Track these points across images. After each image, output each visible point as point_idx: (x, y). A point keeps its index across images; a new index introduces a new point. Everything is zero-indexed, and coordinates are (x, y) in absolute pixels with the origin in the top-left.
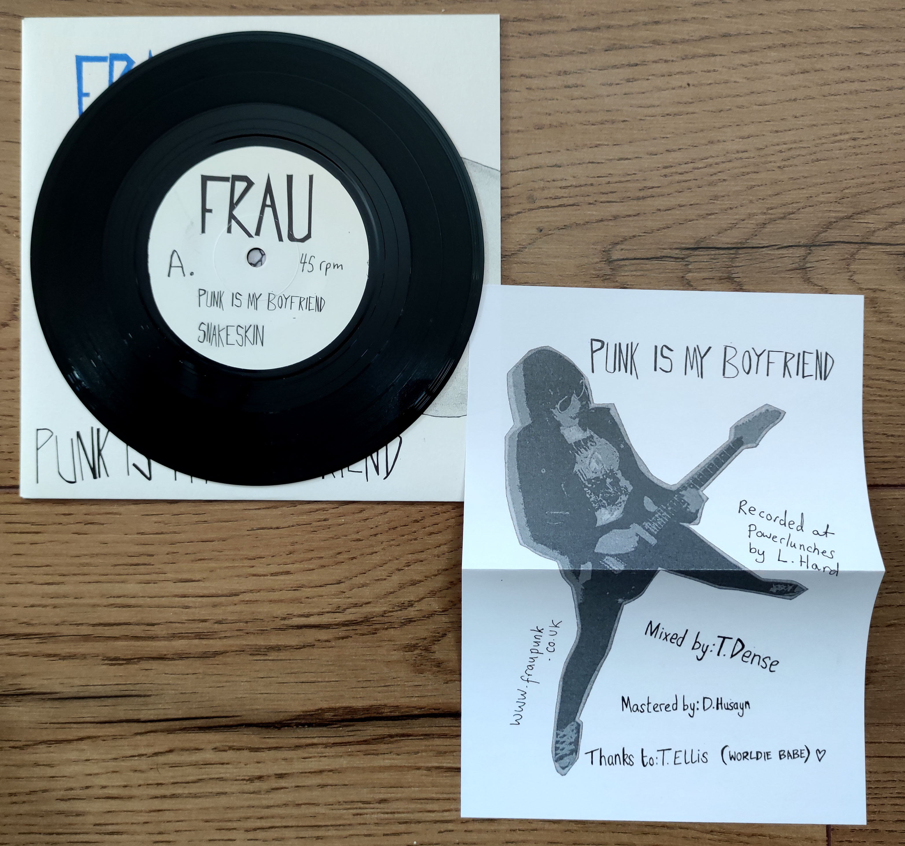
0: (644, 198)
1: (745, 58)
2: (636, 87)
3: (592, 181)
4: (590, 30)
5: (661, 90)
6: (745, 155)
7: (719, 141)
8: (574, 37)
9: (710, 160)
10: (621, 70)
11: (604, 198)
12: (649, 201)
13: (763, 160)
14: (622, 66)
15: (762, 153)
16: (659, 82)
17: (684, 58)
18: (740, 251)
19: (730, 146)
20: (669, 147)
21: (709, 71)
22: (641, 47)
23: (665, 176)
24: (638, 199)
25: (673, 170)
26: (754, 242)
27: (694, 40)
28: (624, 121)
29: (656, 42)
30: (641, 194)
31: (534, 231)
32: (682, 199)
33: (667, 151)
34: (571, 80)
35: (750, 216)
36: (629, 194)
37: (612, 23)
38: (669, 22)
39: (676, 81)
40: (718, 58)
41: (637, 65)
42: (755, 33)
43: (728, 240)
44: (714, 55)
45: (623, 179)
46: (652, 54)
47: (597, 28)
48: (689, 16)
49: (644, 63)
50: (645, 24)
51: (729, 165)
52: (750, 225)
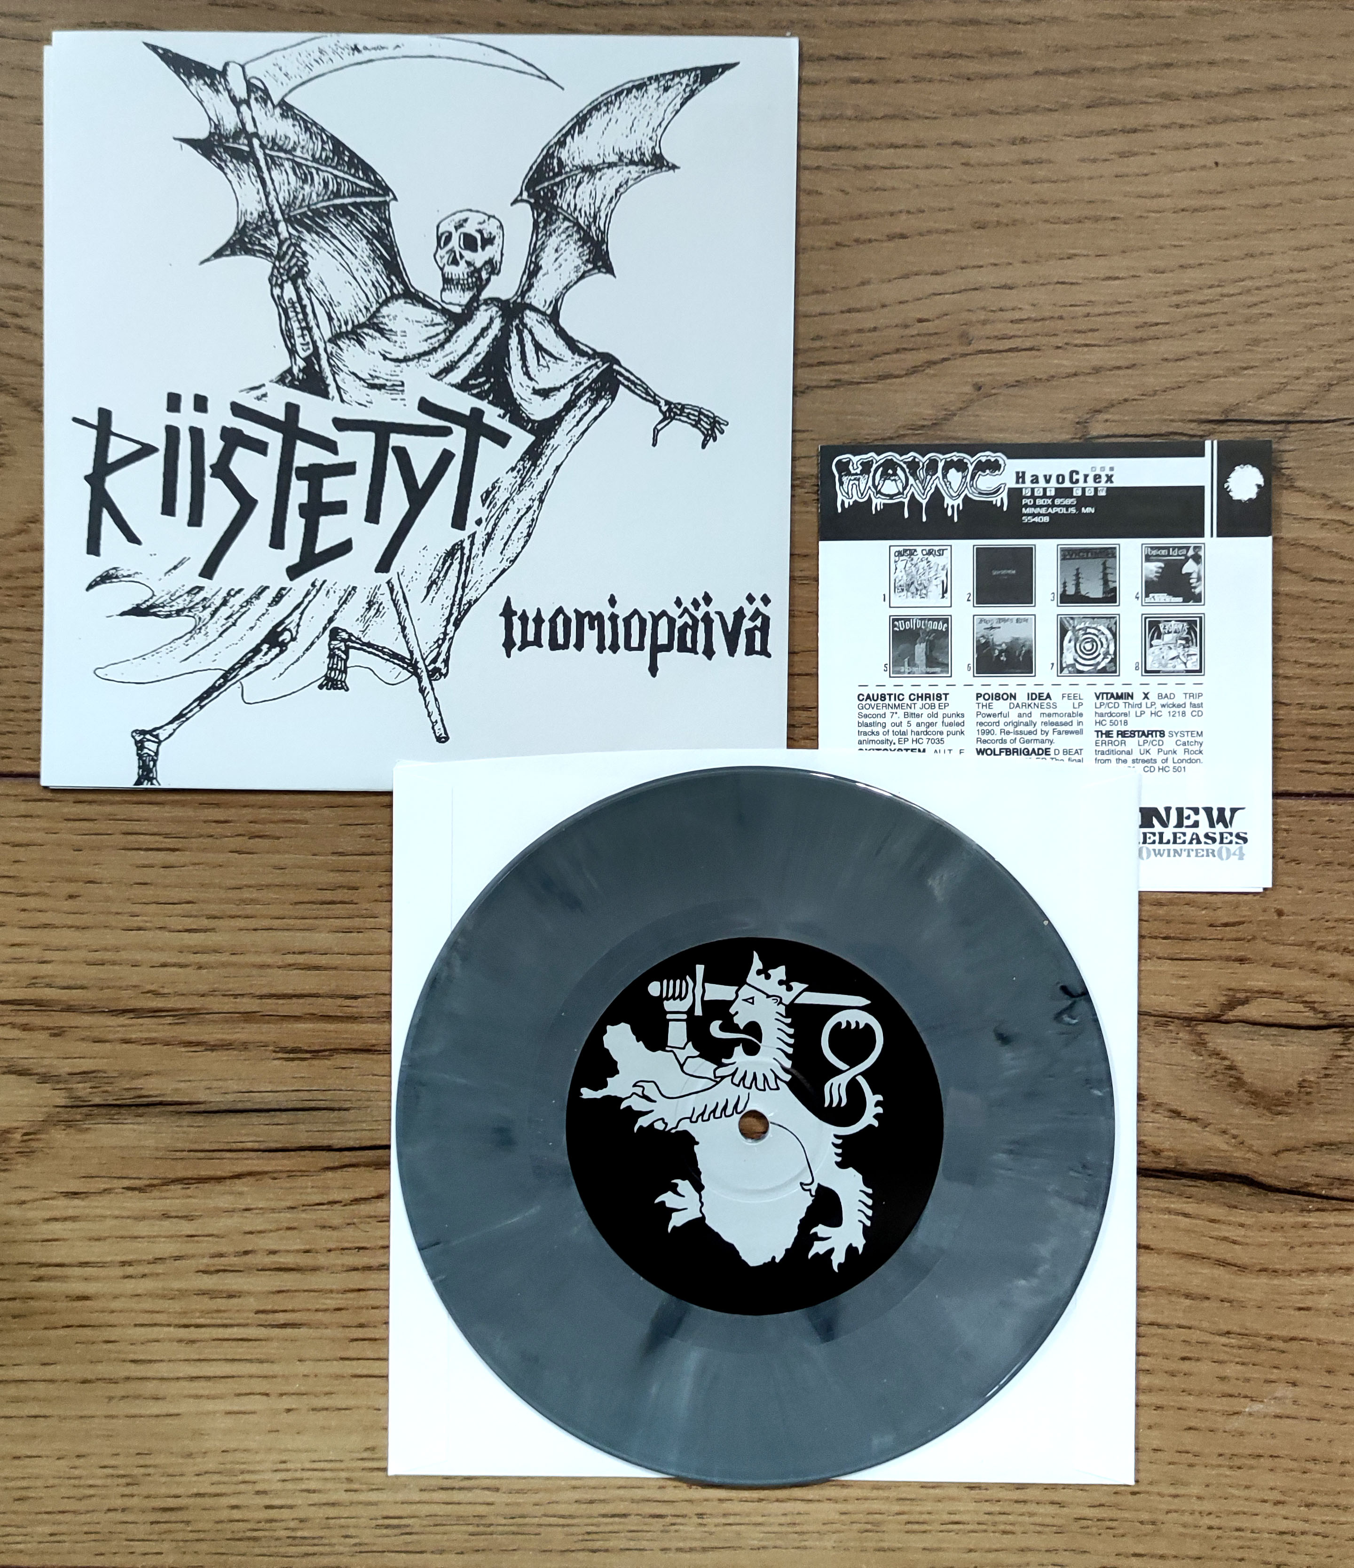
0: (1142, 340)
1: (1306, 125)
2: (1132, 165)
3: (1061, 312)
4: (1063, 74)
5: (1172, 170)
6: (1302, 276)
7: (1262, 254)
8: (1038, 84)
9: (1249, 283)
10: (1111, 138)
11: (1079, 339)
12: (1152, 346)
13: (1329, 285)
14: (1113, 132)
15: (1329, 274)
16: (1170, 158)
17: (1213, 121)
18: (1291, 427)
19: (1279, 262)
20: (1183, 262)
21: (1248, 144)
22: (1142, 103)
23: (1177, 306)
24: (1134, 341)
25: (1191, 297)
26: (1313, 413)
27: (1226, 95)
28: (1114, 218)
29: (1167, 97)
30: (1139, 334)
31: (968, 389)
32: (1203, 343)
33: (1181, 266)
34: (1031, 152)
35: (1309, 371)
36: (1118, 334)
37: (1099, 64)
38: (1188, 65)
39: (1196, 157)
40: (1263, 124)
41: (1135, 131)
42: (1322, 86)
43: (1273, 409)
44: (1256, 119)
45: (1111, 310)
46: (1159, 115)
47: (1075, 72)
48: (1219, 56)
49: (1147, 129)
50: (1151, 67)
51: (1276, 292)
52: (1308, 387)
